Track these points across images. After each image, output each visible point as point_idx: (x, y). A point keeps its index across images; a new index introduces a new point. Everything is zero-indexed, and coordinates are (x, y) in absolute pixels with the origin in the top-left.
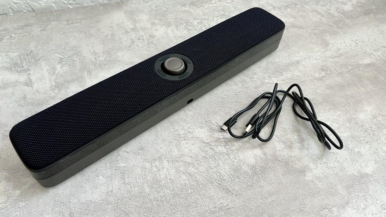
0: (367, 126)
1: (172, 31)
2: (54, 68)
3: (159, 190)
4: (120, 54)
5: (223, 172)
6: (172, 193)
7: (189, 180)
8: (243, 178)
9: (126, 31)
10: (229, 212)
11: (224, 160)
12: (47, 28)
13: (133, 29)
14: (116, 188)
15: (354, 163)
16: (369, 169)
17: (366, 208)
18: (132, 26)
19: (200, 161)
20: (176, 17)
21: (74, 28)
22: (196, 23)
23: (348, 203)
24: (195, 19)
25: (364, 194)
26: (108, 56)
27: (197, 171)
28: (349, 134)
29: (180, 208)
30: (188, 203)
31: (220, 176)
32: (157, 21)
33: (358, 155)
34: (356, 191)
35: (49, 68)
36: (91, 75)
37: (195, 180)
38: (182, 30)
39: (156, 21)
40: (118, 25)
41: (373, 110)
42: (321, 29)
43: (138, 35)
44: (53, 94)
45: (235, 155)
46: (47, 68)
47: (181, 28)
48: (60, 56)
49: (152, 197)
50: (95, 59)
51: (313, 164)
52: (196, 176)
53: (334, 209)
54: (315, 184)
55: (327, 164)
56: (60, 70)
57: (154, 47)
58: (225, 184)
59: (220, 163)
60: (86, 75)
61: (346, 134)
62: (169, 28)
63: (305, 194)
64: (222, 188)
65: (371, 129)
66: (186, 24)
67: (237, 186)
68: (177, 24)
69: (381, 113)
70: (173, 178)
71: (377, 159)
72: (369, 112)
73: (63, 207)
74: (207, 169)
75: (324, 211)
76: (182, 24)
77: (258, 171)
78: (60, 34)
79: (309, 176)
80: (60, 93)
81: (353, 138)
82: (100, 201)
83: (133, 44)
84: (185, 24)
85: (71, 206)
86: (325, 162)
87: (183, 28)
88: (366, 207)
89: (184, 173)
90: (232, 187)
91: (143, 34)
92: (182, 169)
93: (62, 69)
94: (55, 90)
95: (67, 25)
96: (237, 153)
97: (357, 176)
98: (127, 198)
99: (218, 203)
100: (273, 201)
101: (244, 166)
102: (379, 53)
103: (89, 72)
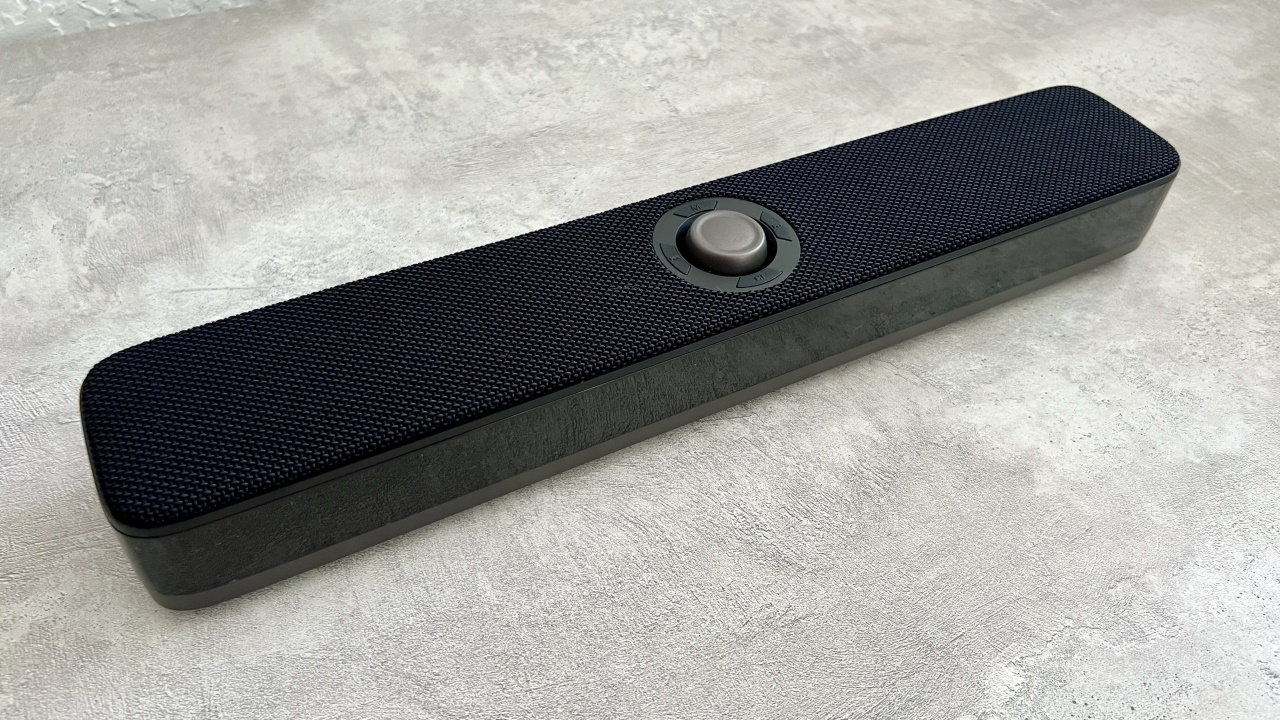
0: (1191, 312)
1: (493, 75)
2: (81, 221)
3: (534, 587)
4: (319, 157)
5: (754, 503)
6: (585, 593)
7: (636, 542)
8: (826, 515)
9: (332, 85)
10: (800, 630)
11: (747, 463)
12: (39, 94)
13: (356, 79)
14: (370, 601)
15: (1181, 426)
16: (1231, 440)
17: (1254, 563)
18: (351, 70)
19: (666, 475)
20: (501, 35)
21: (140, 88)
22: (573, 49)
23: (1189, 553)
24: (568, 35)
25: (1235, 517)
26: (280, 166)
27: (659, 509)
28: (1144, 340)
29: (622, 640)
30: (647, 619)
31: (745, 514)
32: (439, 48)
33: (1186, 400)
34: (1208, 512)
35: (60, 220)
36: (222, 232)
37: (657, 538)
38: (529, 70)
39: (436, 50)
40: (299, 68)
41: (1199, 263)
42: (983, 41)
43: (378, 96)
44: (84, 306)
45: (784, 444)
46: (54, 222)
47: (525, 64)
48: (99, 179)
49: (511, 615)
50: (233, 178)
51: (1049, 444)
52: (660, 524)
53: (1152, 578)
54: (1069, 505)
55: (1096, 439)
56: (104, 224)
57: (440, 127)
58: (766, 541)
59: (737, 474)
60: (203, 235)
61: (1132, 341)
62: (484, 69)
63: (1045, 542)
64: (760, 554)
65: (1204, 318)
66: (541, 51)
67: (810, 540)
68: (508, 54)
69: (1225, 269)
70: (577, 540)
71: (1249, 406)
72: (1189, 270)
73: (170, 693)
74: (695, 499)
75: (1118, 589)
76: (527, 53)
77: (873, 485)
78: (91, 110)
79: (1045, 485)
80: (113, 298)
81: (1158, 351)
82: (314, 652)
83: (361, 124)
84: (535, 54)
85: (205, 684)
86: (1087, 433)
87: (531, 66)
88: (1251, 558)
89: (615, 522)
90: (794, 549)
91: (395, 92)
92: (606, 510)
93: (112, 219)
94: (91, 290)
95: (113, 79)
96: (790, 435)
97: (1200, 466)
98: (418, 629)
99: (756, 606)
100: (943, 577)
101: (823, 473)
102: (1176, 99)
103: (217, 224)
